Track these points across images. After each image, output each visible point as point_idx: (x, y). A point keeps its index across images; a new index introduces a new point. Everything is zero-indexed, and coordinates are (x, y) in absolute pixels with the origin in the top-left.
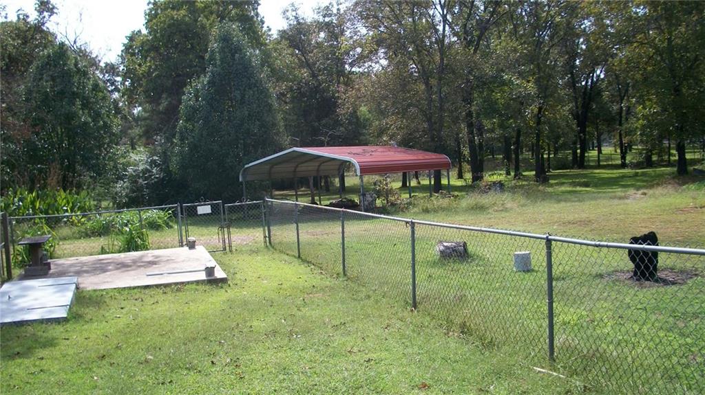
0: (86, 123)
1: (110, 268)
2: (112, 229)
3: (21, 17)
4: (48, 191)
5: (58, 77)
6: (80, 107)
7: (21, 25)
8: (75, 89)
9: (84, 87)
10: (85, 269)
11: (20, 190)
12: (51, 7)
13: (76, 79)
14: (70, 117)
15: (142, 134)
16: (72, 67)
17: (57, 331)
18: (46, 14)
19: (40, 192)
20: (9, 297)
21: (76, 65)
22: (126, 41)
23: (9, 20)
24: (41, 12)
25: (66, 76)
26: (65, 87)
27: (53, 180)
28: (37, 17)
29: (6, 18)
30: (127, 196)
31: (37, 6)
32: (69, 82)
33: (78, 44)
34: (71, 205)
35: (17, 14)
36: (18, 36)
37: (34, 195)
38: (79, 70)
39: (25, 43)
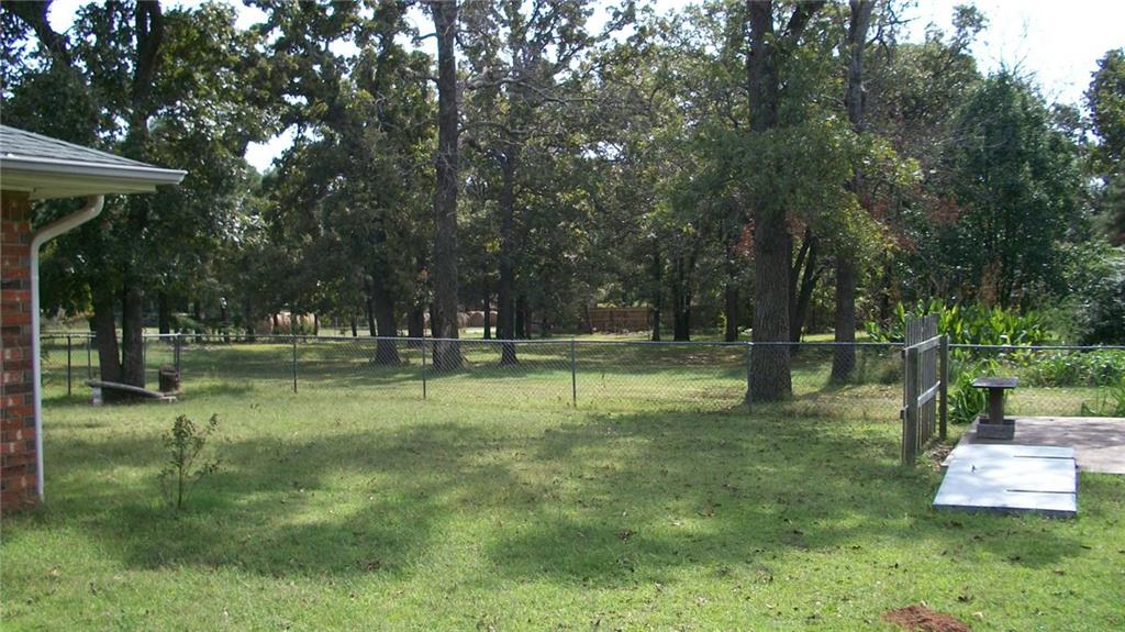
0: (1039, 202)
1: (1114, 439)
2: (1081, 376)
3: (932, 36)
4: (979, 306)
5: (997, 127)
6: (1030, 175)
7: (933, 48)
8: (1023, 148)
9: (1037, 144)
10: (1071, 436)
11: (934, 302)
12: (977, 17)
13: (1024, 130)
14: (1014, 191)
15: (1113, 223)
16: (1019, 110)
17: (1065, 531)
18: (969, 30)
19: (963, 308)
20: (974, 468)
21: (1024, 107)
22: (1097, 68)
23: (910, 41)
24: (961, 27)
25: (1010, 126)
26: (1007, 143)
27: (987, 289)
28: (956, 35)
29: (907, 38)
30: (1092, 324)
31: (955, 17)
32: (1014, 135)
33: (1018, 76)
34: (1012, 331)
35: (925, 32)
36: (926, 66)
37: (954, 312)
38: (1028, 114)
39: (937, 75)
